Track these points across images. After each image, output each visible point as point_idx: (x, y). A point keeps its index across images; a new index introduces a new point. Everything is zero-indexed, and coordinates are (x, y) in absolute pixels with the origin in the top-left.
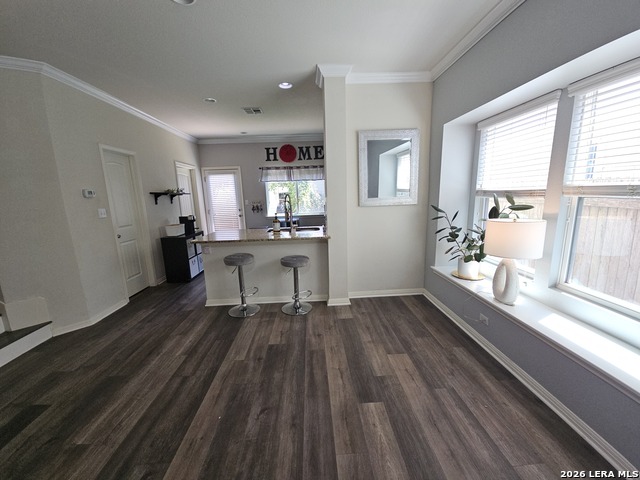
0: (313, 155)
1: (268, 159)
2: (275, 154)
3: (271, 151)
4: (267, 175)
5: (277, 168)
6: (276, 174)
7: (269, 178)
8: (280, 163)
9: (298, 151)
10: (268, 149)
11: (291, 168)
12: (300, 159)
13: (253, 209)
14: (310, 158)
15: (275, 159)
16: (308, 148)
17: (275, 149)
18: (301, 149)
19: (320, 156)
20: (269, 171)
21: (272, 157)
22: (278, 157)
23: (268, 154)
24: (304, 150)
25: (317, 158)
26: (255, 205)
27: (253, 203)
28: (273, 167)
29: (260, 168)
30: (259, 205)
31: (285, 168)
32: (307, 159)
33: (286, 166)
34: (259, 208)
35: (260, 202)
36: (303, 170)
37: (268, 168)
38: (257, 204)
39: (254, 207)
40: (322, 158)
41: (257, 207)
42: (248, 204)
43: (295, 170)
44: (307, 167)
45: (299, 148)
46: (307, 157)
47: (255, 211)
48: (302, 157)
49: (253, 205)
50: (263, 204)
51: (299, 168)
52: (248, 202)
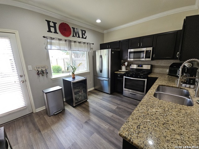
0: (81, 36)
1: (49, 31)
2: (55, 27)
3: (52, 24)
4: (51, 44)
5: (60, 40)
6: (60, 45)
7: (53, 47)
8: (60, 35)
9: (72, 30)
10: (48, 22)
11: (70, 41)
12: (73, 36)
14: (79, 37)
15: (56, 32)
17: (55, 24)
18: (74, 29)
19: (84, 37)
20: (53, 41)
21: (52, 29)
22: (58, 31)
23: (49, 27)
24: (76, 30)
25: (83, 37)
26: (40, 70)
27: (38, 68)
28: (56, 38)
29: (44, 37)
30: (44, 69)
31: (66, 40)
32: (78, 37)
33: (66, 39)
34: (44, 72)
35: (44, 67)
36: (78, 44)
37: (51, 38)
38: (41, 69)
39: (39, 72)
40: (85, 38)
41: (42, 71)
42: (31, 69)
43: (73, 43)
44: (80, 43)
45: (72, 28)
46: (77, 36)
47: (40, 75)
48: (75, 35)
49: (38, 70)
50: (48, 68)
51: (75, 42)
52: (31, 67)
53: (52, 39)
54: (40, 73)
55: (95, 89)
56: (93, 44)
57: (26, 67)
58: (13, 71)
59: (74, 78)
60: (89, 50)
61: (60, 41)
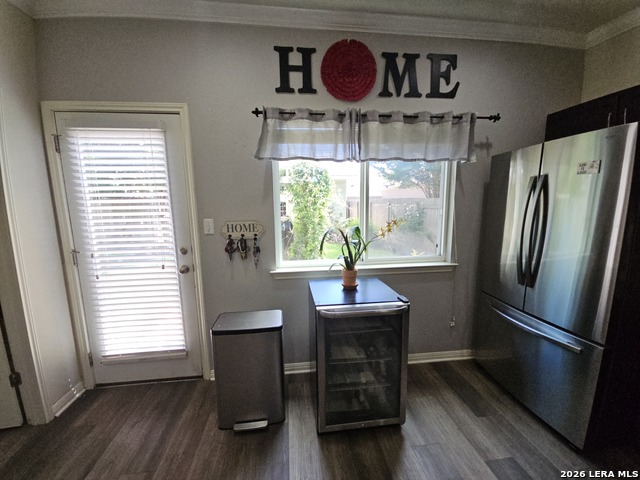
0: (424, 86)
1: (285, 88)
2: (306, 69)
3: (295, 59)
4: (280, 137)
5: (315, 116)
6: (312, 138)
7: (285, 149)
8: (323, 100)
9: (381, 64)
10: (284, 53)
11: (362, 118)
12: (385, 93)
13: (230, 249)
14: (414, 93)
15: (307, 88)
16: (411, 59)
17: (307, 53)
18: (390, 58)
19: (444, 88)
20: (289, 125)
21: (296, 80)
22: (317, 81)
23: (285, 69)
24: (401, 63)
25: (435, 93)
26: (236, 236)
27: (230, 230)
28: (300, 110)
29: (257, 112)
30: (249, 235)
31: (341, 117)
32: (406, 96)
33: (342, 111)
34: (250, 244)
35: (252, 227)
36: (399, 125)
37: (282, 113)
38: (242, 233)
39: (231, 242)
40: (452, 95)
41: (243, 241)
42: (212, 232)
43: (374, 126)
44: (411, 119)
45: (384, 55)
46: (406, 89)
47: (236, 255)
48: (392, 88)
49: (230, 236)
50: (264, 233)
51: (385, 118)
52: (212, 225)
53: (284, 115)
54: (235, 246)
55: (476, 365)
56: (496, 118)
57: (199, 222)
58: (165, 232)
59: (350, 291)
60: (463, 153)
61: (317, 120)
